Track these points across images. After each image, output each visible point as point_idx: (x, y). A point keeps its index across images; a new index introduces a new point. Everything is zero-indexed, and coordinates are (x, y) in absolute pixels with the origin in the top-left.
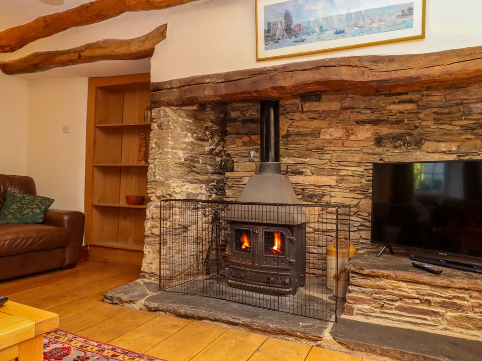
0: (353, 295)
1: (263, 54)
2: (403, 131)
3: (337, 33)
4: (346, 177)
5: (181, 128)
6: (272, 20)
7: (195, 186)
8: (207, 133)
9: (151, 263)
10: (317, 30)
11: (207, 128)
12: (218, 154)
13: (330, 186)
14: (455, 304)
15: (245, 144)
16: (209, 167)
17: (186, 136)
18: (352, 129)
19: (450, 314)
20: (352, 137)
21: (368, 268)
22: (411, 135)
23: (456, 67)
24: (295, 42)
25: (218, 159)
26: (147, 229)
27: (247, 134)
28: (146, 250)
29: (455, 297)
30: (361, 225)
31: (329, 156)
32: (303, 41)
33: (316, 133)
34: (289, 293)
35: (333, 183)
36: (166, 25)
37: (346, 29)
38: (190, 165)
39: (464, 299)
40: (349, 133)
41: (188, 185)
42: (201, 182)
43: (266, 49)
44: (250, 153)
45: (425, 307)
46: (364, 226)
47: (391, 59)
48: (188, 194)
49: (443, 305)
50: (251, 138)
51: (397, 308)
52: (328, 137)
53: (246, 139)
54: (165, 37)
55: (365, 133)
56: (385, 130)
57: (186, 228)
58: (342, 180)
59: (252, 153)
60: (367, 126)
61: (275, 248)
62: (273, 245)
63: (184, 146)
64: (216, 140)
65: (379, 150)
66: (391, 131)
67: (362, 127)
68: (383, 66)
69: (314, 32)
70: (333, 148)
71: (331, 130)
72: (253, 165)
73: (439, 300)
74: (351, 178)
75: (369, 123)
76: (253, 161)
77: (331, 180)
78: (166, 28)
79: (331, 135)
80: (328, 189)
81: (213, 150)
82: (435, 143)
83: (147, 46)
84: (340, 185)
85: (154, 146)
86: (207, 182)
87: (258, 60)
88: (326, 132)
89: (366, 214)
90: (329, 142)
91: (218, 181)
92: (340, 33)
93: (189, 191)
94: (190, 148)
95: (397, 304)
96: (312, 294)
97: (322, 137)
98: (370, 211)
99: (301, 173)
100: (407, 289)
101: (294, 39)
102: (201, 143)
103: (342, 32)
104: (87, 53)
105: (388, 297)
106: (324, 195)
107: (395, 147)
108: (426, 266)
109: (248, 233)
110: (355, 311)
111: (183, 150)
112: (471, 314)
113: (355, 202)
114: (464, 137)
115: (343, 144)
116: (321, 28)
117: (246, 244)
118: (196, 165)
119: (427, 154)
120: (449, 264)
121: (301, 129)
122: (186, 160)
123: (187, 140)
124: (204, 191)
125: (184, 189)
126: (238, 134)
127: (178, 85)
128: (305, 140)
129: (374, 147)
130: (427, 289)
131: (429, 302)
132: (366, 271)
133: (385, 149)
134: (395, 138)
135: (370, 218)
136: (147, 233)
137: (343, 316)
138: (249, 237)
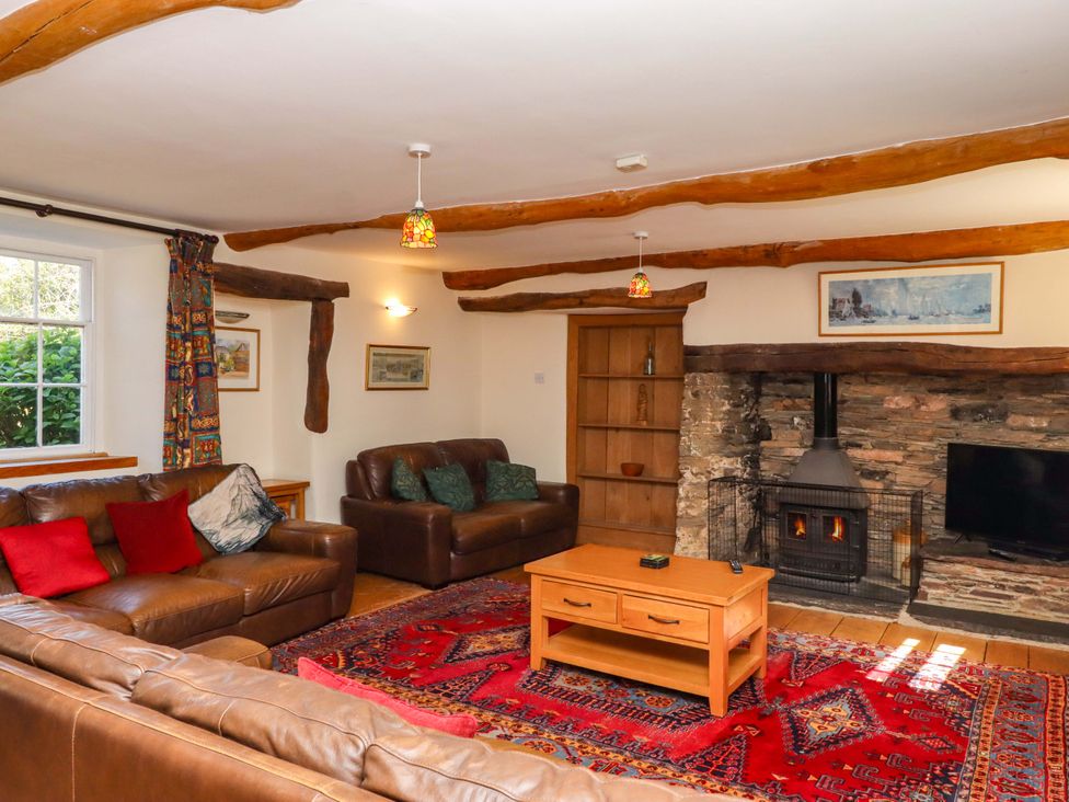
0: (927, 580)
1: (826, 329)
2: (983, 402)
3: (911, 318)
4: (915, 453)
5: (719, 396)
6: (838, 296)
7: (732, 460)
8: (743, 397)
9: (686, 548)
10: (889, 312)
11: (742, 392)
12: (752, 420)
13: (896, 463)
14: (1028, 588)
15: (786, 408)
16: (744, 437)
17: (723, 404)
18: (924, 399)
19: (1024, 597)
20: (923, 408)
21: (943, 554)
22: (993, 407)
23: (1034, 364)
24: (865, 322)
25: (753, 426)
26: (680, 509)
27: (788, 397)
28: (679, 534)
29: (1028, 582)
30: (933, 509)
31: (894, 428)
32: (873, 322)
33: (879, 401)
34: (853, 581)
35: (900, 460)
36: (705, 283)
37: (921, 317)
38: (727, 437)
39: (1036, 583)
40: (919, 403)
41: (725, 460)
42: (736, 455)
43: (830, 325)
44: (792, 419)
45: (1000, 592)
46: (937, 509)
47: (968, 350)
48: (726, 470)
49: (1017, 589)
50: (794, 402)
51: (972, 593)
52: (893, 406)
53: (788, 402)
54: (704, 296)
55: (938, 404)
56: (963, 401)
57: (723, 509)
58: (910, 456)
59: (796, 420)
60: (942, 396)
61: (836, 535)
62: (833, 531)
63: (721, 416)
64: (751, 403)
65: (955, 424)
66: (971, 402)
67: (935, 397)
68: (959, 356)
69: (885, 314)
70: (900, 419)
71: (897, 398)
72: (797, 433)
73: (1013, 585)
74: (921, 455)
75: (944, 392)
76: (797, 429)
77: (897, 456)
78: (705, 287)
79: (897, 404)
80: (893, 466)
81: (748, 415)
82: (1023, 417)
83: (677, 302)
84: (908, 462)
85: (687, 416)
86: (741, 454)
87: (820, 335)
88: (891, 400)
89: (939, 496)
90: (895, 412)
91: (753, 452)
92: (913, 318)
93: (726, 466)
94: (727, 417)
95: (972, 589)
96: (876, 582)
97: (886, 405)
98: (945, 492)
99: (860, 446)
100: (981, 574)
101: (864, 319)
102: (736, 409)
103: (916, 318)
104: (592, 300)
105: (962, 582)
106: (887, 473)
107: (975, 421)
108: (1003, 553)
109: (803, 517)
110: (929, 596)
111: (720, 420)
112: (1043, 598)
113: (927, 482)
114: (1056, 412)
115: (912, 414)
116: (894, 312)
117: (801, 530)
118: (733, 436)
119: (1010, 432)
120: (1027, 552)
121: (860, 396)
122: (723, 431)
123: (724, 409)
124: (739, 466)
125: (722, 464)
126: (778, 396)
127: (721, 352)
128: (864, 408)
129: (949, 420)
130: (1002, 575)
131: (1003, 587)
132: (942, 558)
133: (963, 423)
134: (975, 410)
135: (944, 501)
136: (679, 514)
137: (916, 601)
138: (804, 522)
